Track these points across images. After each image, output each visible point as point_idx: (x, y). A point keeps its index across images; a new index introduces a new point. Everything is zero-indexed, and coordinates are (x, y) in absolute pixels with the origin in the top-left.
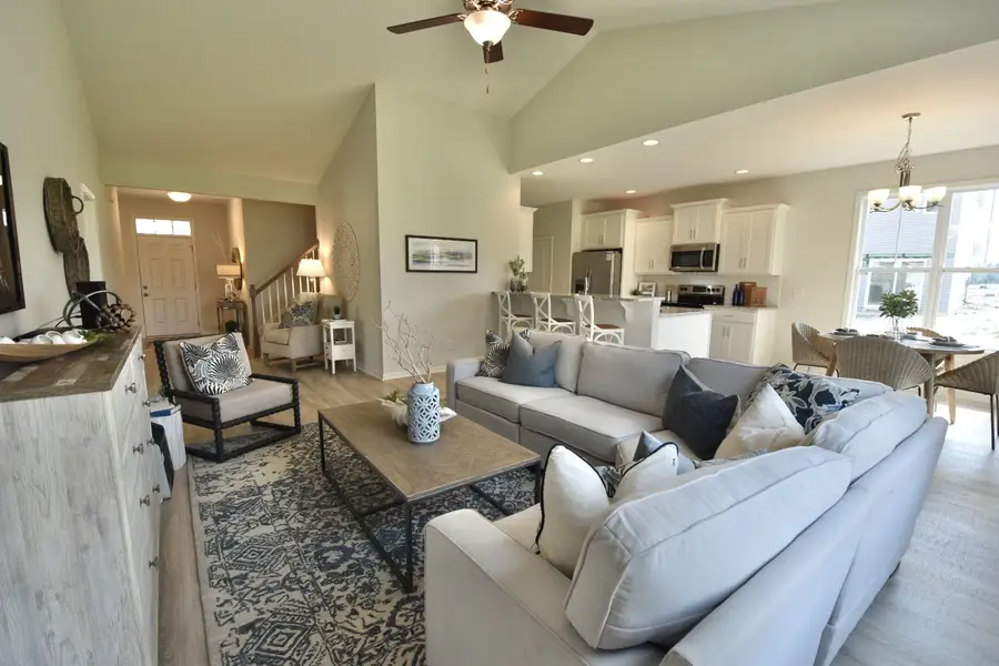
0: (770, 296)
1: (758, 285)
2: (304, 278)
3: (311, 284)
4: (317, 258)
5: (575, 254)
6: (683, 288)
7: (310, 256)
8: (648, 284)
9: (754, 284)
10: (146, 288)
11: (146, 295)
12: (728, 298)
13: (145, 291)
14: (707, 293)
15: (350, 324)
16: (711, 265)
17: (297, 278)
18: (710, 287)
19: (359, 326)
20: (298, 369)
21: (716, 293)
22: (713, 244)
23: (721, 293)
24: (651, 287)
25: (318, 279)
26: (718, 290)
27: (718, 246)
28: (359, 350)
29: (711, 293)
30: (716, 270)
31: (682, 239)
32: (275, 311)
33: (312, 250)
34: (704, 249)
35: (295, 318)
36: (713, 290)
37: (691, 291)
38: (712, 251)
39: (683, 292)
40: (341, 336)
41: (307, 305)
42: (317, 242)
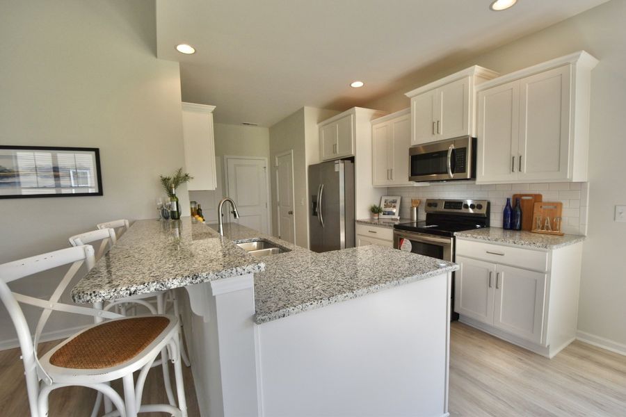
0: (569, 219)
1: (545, 198)
5: (311, 167)
6: (431, 204)
8: (391, 199)
9: (537, 198)
12: (496, 220)
14: (463, 210)
16: (464, 170)
18: (469, 203)
21: (478, 211)
22: (465, 138)
23: (483, 211)
24: (395, 202)
26: (480, 207)
27: (474, 141)
29: (471, 211)
30: (474, 176)
31: (422, 137)
34: (452, 147)
36: (472, 207)
37: (441, 208)
38: (464, 150)
39: (432, 210)
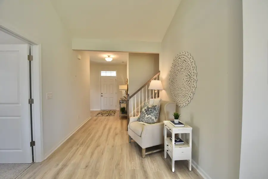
2: (152, 90)
3: (155, 94)
4: (158, 79)
7: (155, 79)
10: (102, 94)
11: (102, 96)
13: (102, 95)
15: (188, 130)
17: (148, 90)
19: (195, 131)
20: (146, 155)
25: (158, 91)
28: (195, 155)
32: (137, 106)
33: (156, 76)
35: (146, 116)
40: (180, 139)
41: (154, 107)
42: (159, 72)
